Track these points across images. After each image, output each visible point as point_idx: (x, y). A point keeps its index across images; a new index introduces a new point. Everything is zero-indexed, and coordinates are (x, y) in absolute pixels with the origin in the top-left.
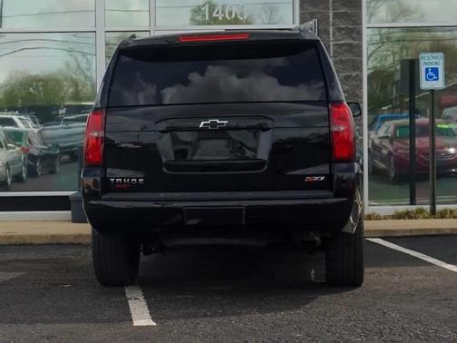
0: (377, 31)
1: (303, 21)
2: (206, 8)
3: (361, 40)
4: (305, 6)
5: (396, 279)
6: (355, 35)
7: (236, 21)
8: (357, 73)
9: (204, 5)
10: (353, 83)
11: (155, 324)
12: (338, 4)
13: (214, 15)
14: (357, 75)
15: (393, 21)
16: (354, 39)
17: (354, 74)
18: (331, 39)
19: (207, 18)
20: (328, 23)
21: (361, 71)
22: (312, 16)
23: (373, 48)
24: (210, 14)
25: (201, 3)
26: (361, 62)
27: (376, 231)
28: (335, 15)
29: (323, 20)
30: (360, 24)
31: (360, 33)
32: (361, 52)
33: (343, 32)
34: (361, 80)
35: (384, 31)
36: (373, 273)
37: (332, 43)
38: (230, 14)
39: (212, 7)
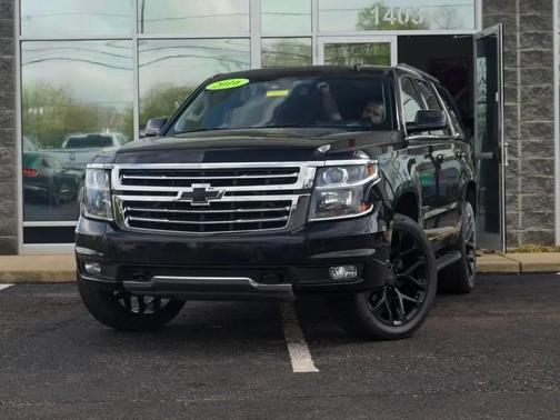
1: (486, 25)
2: (376, 12)
3: (552, 47)
4: (489, 8)
6: (545, 42)
8: (548, 85)
9: (373, 8)
10: (544, 96)
11: (317, 370)
12: (526, 6)
13: (385, 19)
14: (548, 88)
16: (544, 46)
17: (544, 86)
18: (518, 45)
19: (377, 23)
20: (515, 27)
21: (553, 83)
22: (497, 19)
24: (381, 19)
25: (370, 6)
26: (552, 73)
28: (523, 19)
29: (509, 24)
30: (551, 29)
31: (550, 39)
32: (552, 61)
33: (532, 38)
34: (552, 93)
37: (519, 51)
38: (403, 17)
39: (383, 10)
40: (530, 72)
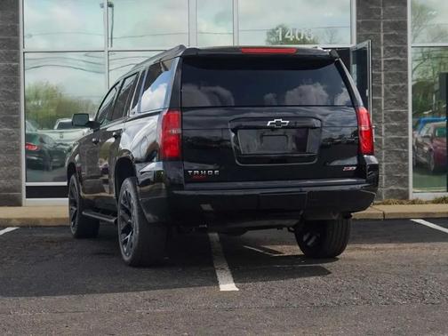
0: (419, 50)
1: (359, 41)
2: (280, 31)
3: (406, 57)
4: (361, 29)
5: (435, 253)
6: (401, 53)
7: (304, 42)
8: (404, 84)
9: (277, 29)
10: (400, 92)
11: (237, 289)
12: (388, 28)
13: (287, 36)
14: (403, 87)
15: (433, 41)
16: (401, 56)
17: (401, 85)
18: (382, 55)
19: (281, 39)
20: (380, 43)
21: (407, 83)
22: (367, 37)
23: (416, 64)
24: (283, 36)
25: (275, 27)
26: (407, 75)
27: (419, 213)
28: (386, 37)
29: (376, 40)
30: (406, 44)
31: (405, 51)
32: (407, 66)
33: (392, 50)
34: (407, 90)
35: (425, 50)
36: (416, 248)
37: (383, 60)
38: (300, 36)
39: (285, 30)
40: (391, 75)
